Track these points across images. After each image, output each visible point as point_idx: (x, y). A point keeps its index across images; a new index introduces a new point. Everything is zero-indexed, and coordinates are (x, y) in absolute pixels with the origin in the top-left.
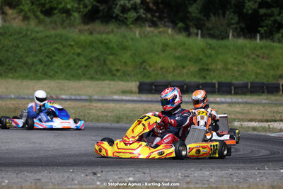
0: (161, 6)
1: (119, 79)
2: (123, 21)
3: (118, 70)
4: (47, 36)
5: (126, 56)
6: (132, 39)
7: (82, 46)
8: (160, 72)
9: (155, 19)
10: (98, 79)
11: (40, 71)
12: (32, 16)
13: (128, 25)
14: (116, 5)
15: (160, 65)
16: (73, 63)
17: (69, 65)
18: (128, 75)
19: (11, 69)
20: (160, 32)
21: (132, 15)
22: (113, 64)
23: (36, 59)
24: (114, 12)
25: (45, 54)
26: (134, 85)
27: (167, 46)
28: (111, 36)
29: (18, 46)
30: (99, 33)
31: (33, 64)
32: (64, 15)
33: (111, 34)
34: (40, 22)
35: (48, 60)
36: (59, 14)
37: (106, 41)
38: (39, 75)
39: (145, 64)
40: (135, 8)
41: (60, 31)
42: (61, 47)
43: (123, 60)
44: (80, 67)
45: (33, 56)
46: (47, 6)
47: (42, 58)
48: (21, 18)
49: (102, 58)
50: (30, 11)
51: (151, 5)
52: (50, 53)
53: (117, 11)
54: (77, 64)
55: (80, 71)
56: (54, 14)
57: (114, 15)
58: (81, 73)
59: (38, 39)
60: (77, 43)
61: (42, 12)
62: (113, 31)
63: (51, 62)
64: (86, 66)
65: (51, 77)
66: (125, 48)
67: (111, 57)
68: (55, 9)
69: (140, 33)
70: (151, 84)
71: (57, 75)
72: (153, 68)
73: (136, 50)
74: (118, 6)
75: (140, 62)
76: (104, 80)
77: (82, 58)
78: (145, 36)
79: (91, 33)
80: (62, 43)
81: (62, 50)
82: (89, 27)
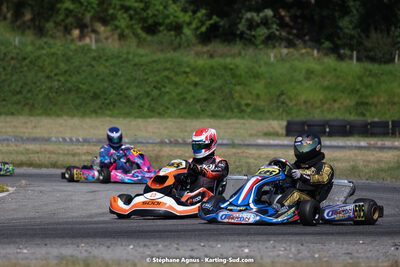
0: (299, 21)
1: (249, 116)
2: (250, 40)
3: (247, 105)
4: (155, 61)
5: (259, 87)
7: (201, 73)
8: (304, 108)
9: (291, 37)
10: (222, 117)
11: (146, 107)
12: (131, 35)
13: (256, 46)
14: (241, 18)
15: (303, 98)
16: (188, 96)
17: (184, 99)
18: (262, 111)
19: (108, 104)
20: (302, 55)
21: (262, 32)
22: (241, 97)
23: (141, 91)
24: (238, 29)
25: (152, 85)
26: (279, 125)
27: (312, 72)
28: (238, 60)
29: (116, 74)
30: (221, 56)
31: (136, 98)
32: (172, 33)
33: (238, 58)
34: (141, 43)
35: (155, 93)
36: (165, 32)
37: (231, 66)
38: (145, 111)
39: (283, 97)
40: (265, 23)
41: (170, 55)
42: (172, 75)
43: (254, 92)
44: (198, 101)
45: (137, 87)
46: (150, 21)
47: (148, 90)
48: (116, 36)
49: (227, 90)
50: (128, 27)
51: (287, 19)
52: (158, 82)
53: (242, 27)
54: (193, 97)
55: (198, 106)
56: (160, 31)
57: (238, 32)
58: (200, 109)
59: (142, 65)
60: (193, 69)
61: (143, 28)
62: (240, 54)
63: (160, 94)
64: (206, 100)
65: (160, 115)
66: (257, 76)
67: (238, 88)
68: (160, 24)
69: (275, 57)
70: (303, 123)
71: (168, 111)
72: (294, 102)
73: (271, 78)
74: (243, 21)
75: (278, 93)
76: (229, 118)
77: (199, 89)
78: (282, 60)
79: (211, 56)
80: (173, 70)
81: (174, 79)
82: (209, 47)
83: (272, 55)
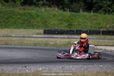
1: (35, 28)
2: (37, 5)
3: (35, 25)
4: (6, 11)
5: (39, 19)
6: (41, 12)
7: (21, 15)
8: (52, 26)
9: (50, 4)
10: (27, 29)
11: (3, 25)
13: (39, 7)
15: (52, 23)
16: (17, 22)
17: (15, 23)
18: (40, 27)
20: (52, 9)
21: (41, 2)
22: (33, 22)
23: (2, 20)
24: (34, 1)
25: (6, 18)
26: (42, 31)
27: (55, 15)
30: (28, 10)
32: (13, 2)
33: (33, 10)
34: (3, 5)
35: (7, 21)
36: (11, 2)
37: (30, 13)
38: (3, 26)
39: (46, 22)
41: (12, 9)
42: (12, 15)
43: (37, 21)
44: (20, 23)
47: (4, 20)
49: (29, 20)
52: (7, 18)
54: (18, 22)
55: (20, 25)
56: (9, 2)
57: (34, 3)
59: (2, 12)
60: (19, 14)
61: (4, 1)
62: (33, 9)
63: (8, 21)
64: (22, 23)
65: (8, 28)
66: (38, 16)
67: (32, 20)
69: (44, 10)
70: (49, 30)
71: (10, 27)
72: (49, 24)
73: (43, 17)
75: (44, 21)
76: (29, 29)
77: (20, 20)
78: (46, 11)
79: (24, 10)
80: (12, 14)
81: (13, 16)
82: (24, 7)
83: (43, 10)
